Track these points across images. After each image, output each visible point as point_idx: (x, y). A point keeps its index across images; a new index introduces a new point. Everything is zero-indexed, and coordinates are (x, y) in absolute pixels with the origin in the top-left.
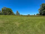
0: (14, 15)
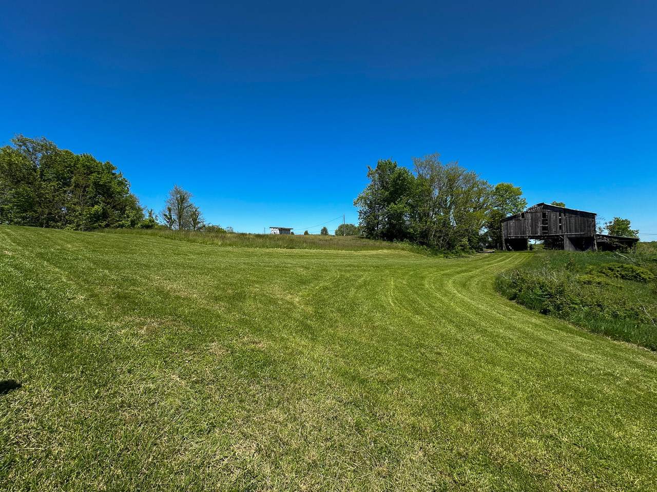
0: (150, 226)
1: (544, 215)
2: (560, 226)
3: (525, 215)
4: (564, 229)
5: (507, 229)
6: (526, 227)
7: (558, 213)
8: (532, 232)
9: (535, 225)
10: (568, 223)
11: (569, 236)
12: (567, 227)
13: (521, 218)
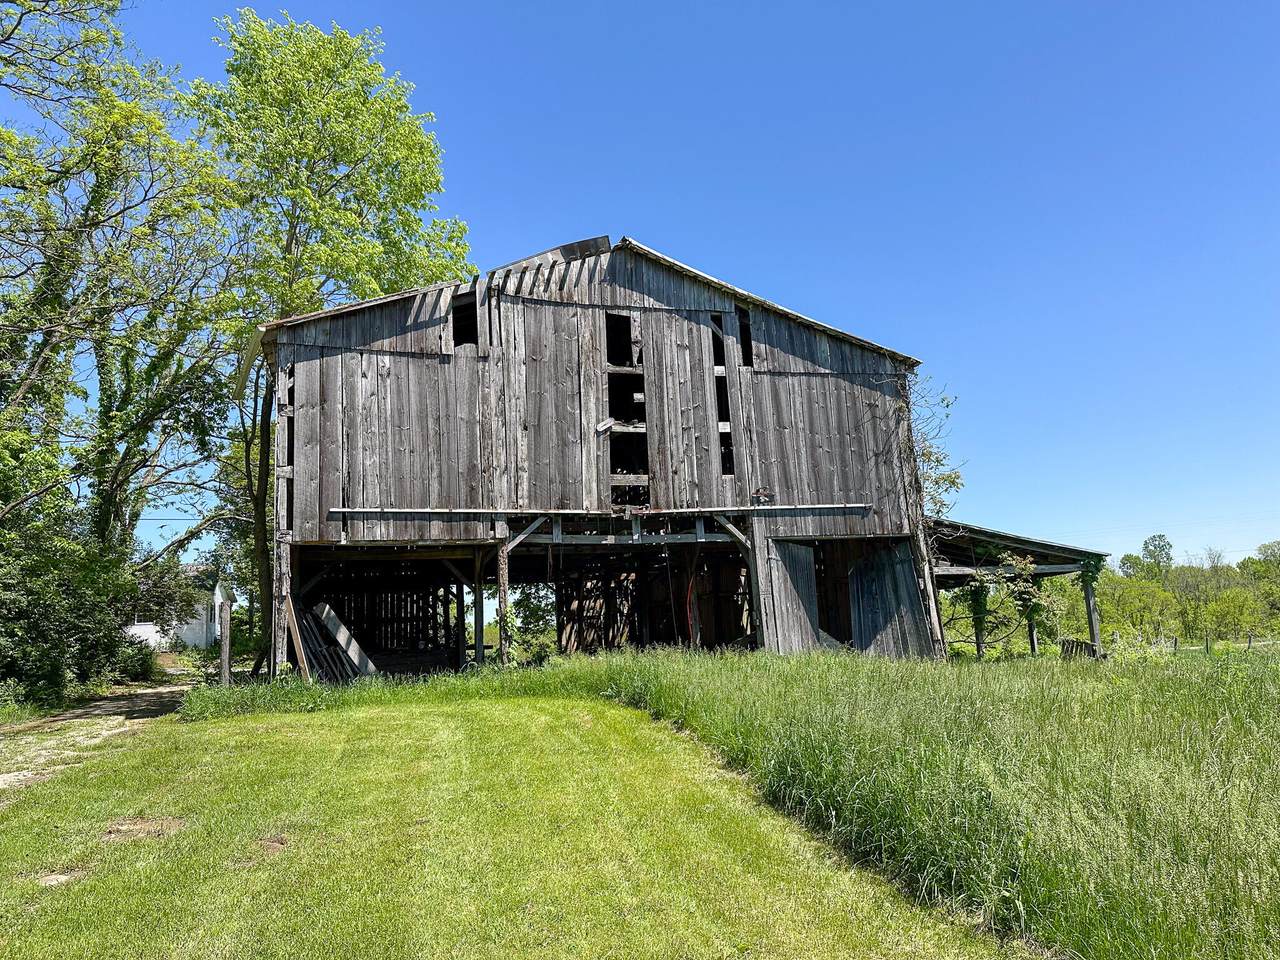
1: (618, 333)
2: (725, 439)
3: (481, 312)
4: (747, 466)
5: (322, 438)
6: (486, 433)
7: (706, 333)
8: (533, 486)
9: (561, 416)
10: (770, 420)
11: (783, 531)
12: (764, 455)
13: (444, 337)
